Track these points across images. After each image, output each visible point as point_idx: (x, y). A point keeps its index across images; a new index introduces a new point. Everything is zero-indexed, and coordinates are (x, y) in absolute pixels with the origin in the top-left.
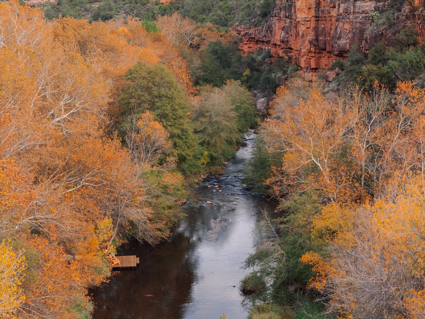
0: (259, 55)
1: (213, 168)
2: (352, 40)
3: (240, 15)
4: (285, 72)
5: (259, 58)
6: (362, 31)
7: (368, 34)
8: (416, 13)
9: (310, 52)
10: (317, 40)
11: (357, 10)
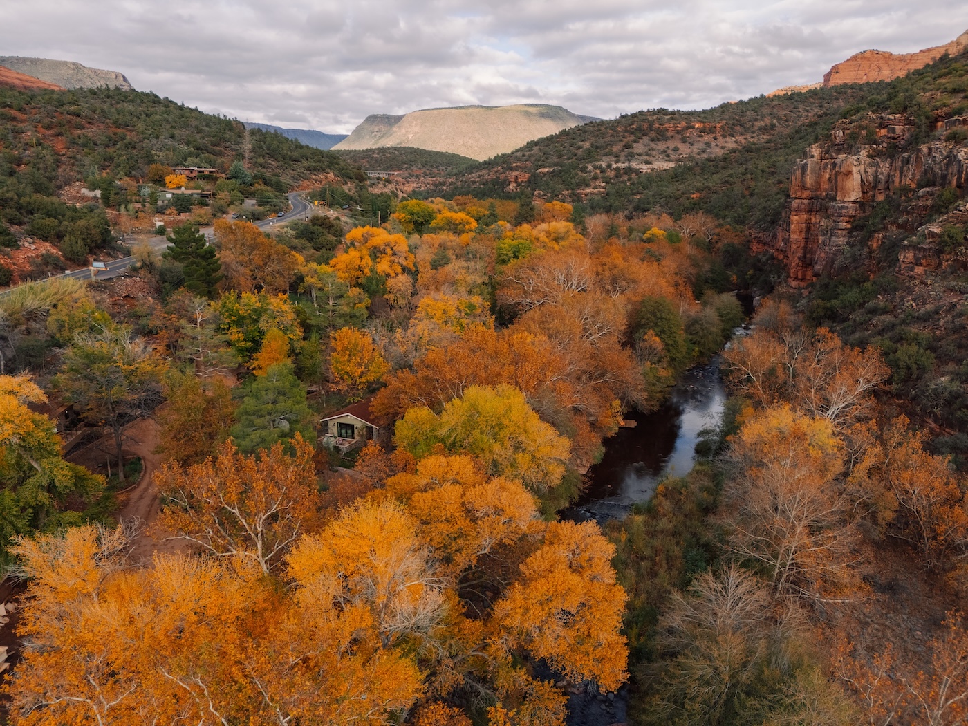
0: (764, 255)
1: (702, 360)
2: (825, 267)
3: (758, 214)
4: (779, 277)
5: (764, 259)
6: (833, 261)
7: (836, 264)
8: (873, 255)
9: (798, 266)
10: (805, 257)
11: (831, 244)
